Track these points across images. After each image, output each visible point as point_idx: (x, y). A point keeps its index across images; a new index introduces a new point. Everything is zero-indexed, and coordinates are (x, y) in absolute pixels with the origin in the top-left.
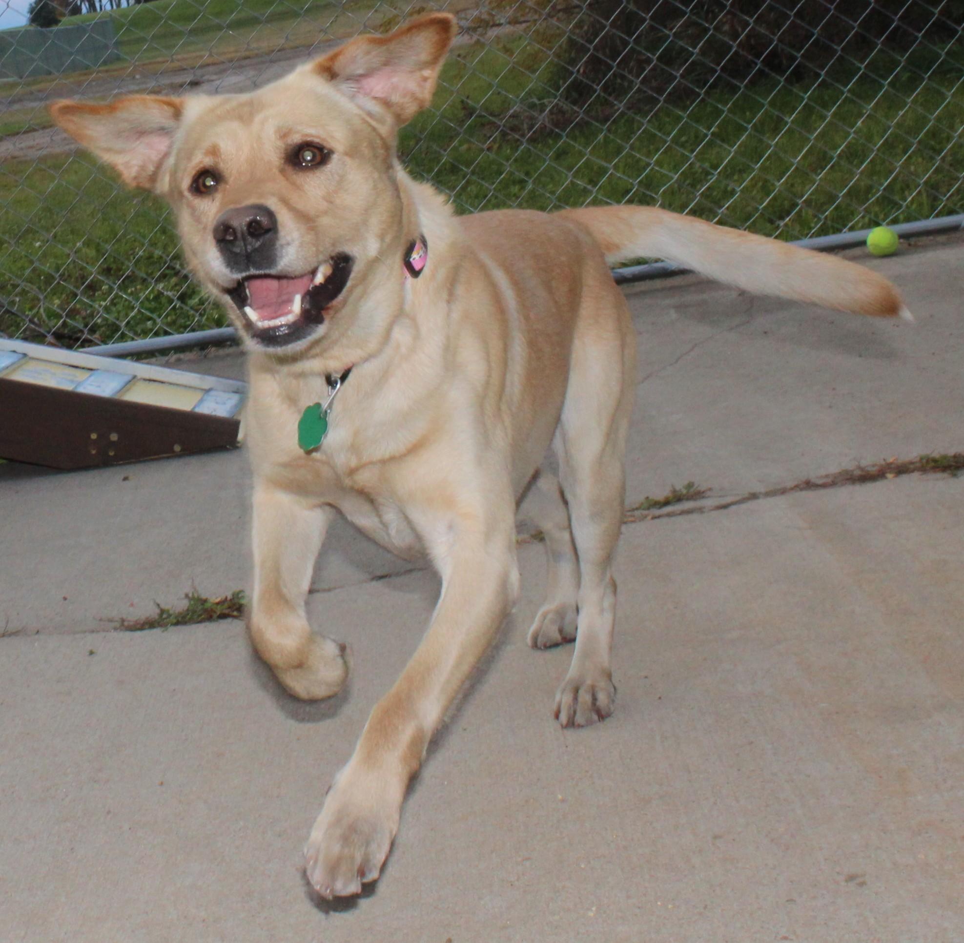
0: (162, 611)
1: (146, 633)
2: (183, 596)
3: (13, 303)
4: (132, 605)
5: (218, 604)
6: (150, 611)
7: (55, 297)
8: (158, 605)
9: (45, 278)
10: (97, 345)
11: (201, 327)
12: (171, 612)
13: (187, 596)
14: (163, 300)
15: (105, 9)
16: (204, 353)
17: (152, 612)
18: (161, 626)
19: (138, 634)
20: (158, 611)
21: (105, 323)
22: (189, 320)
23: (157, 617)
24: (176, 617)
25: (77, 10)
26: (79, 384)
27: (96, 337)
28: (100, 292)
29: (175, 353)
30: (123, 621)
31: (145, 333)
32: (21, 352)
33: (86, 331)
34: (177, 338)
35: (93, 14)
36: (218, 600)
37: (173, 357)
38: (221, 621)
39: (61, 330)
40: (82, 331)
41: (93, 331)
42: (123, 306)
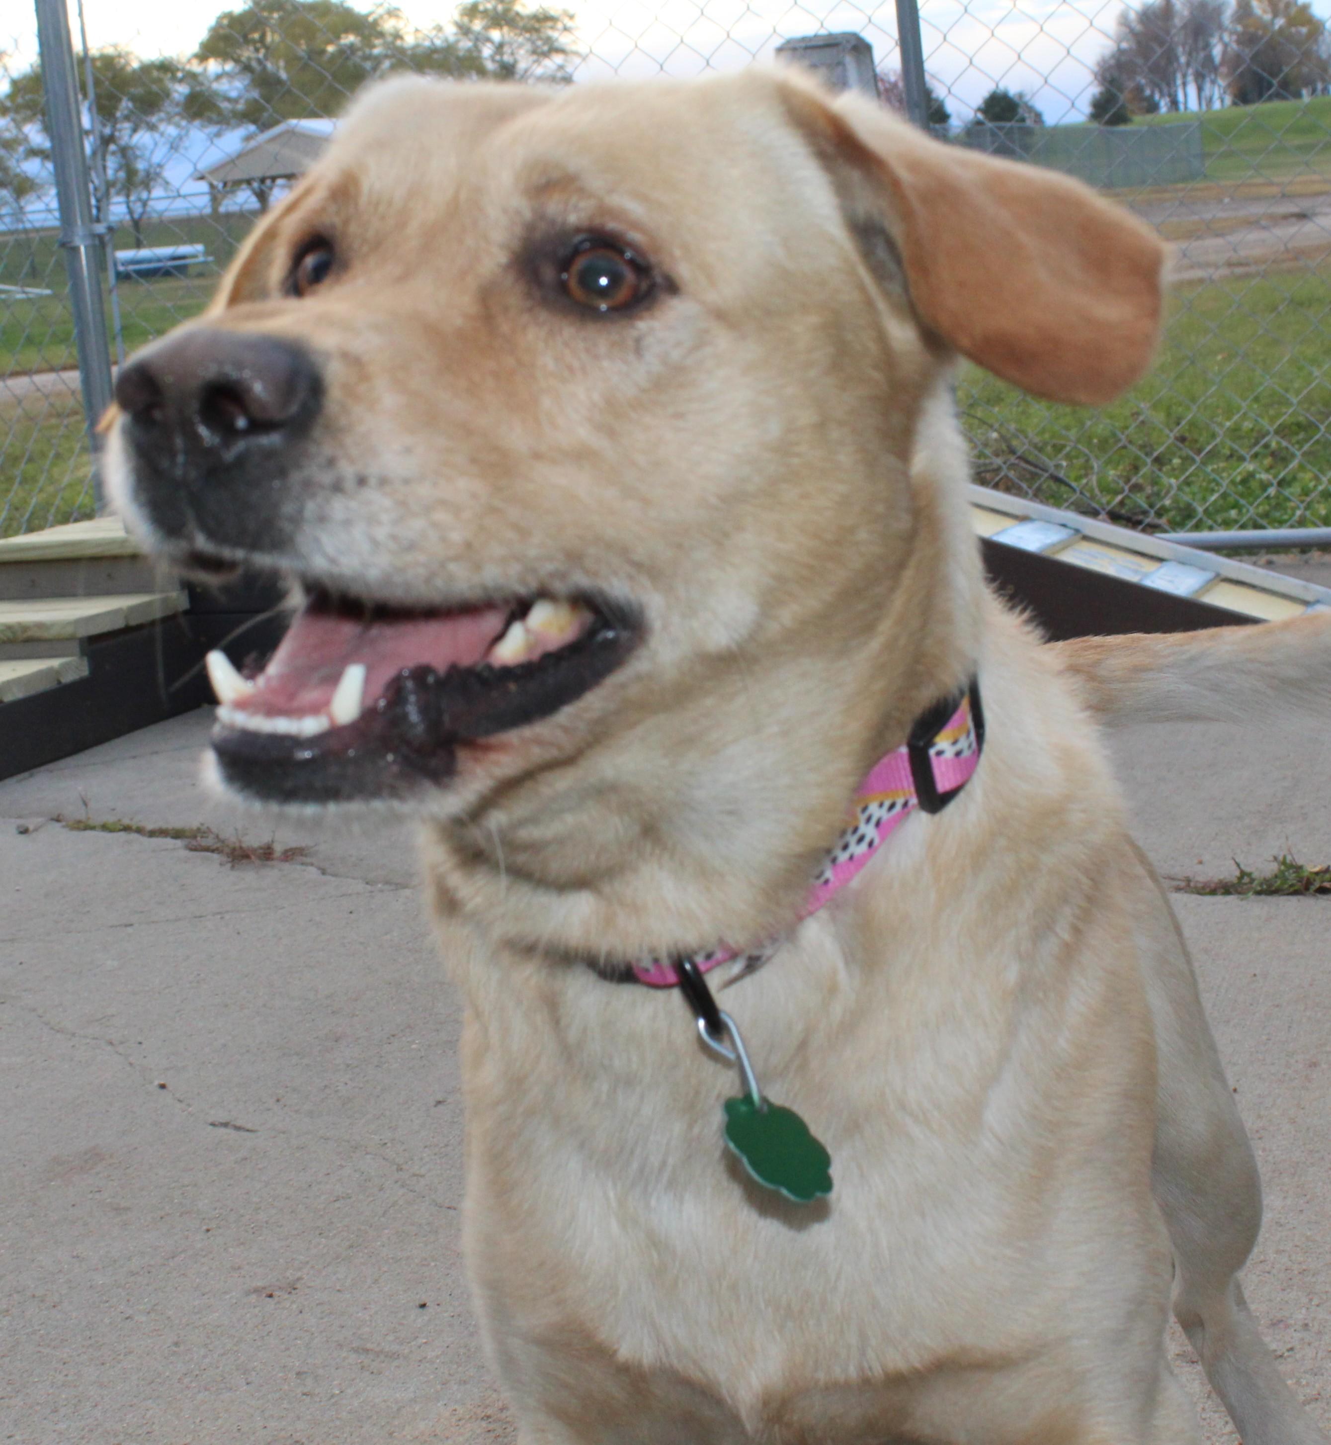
0: (1243, 874)
1: (1219, 898)
2: (1271, 858)
3: (1058, 466)
4: (1201, 862)
5: (1317, 873)
6: (1228, 872)
7: (1109, 467)
8: (1238, 865)
9: (1100, 441)
10: (1165, 531)
11: (1302, 523)
12: (1254, 876)
13: (1275, 858)
14: (1254, 484)
15: (1186, 108)
16: (1306, 557)
17: (1229, 873)
18: (1239, 893)
19: (1208, 899)
20: (1238, 873)
21: (1174, 505)
22: (1286, 513)
23: (1235, 881)
24: (1261, 884)
25: (1153, 107)
26: (1146, 575)
27: (1163, 521)
28: (1168, 467)
29: (1267, 553)
30: (1188, 880)
31: (1227, 524)
32: (1073, 527)
33: (1152, 512)
34: (1271, 533)
35: (1174, 114)
36: (1316, 869)
37: (1264, 558)
38: (1319, 896)
39: (1117, 509)
40: (1145, 513)
41: (1159, 514)
42: (1200, 486)
